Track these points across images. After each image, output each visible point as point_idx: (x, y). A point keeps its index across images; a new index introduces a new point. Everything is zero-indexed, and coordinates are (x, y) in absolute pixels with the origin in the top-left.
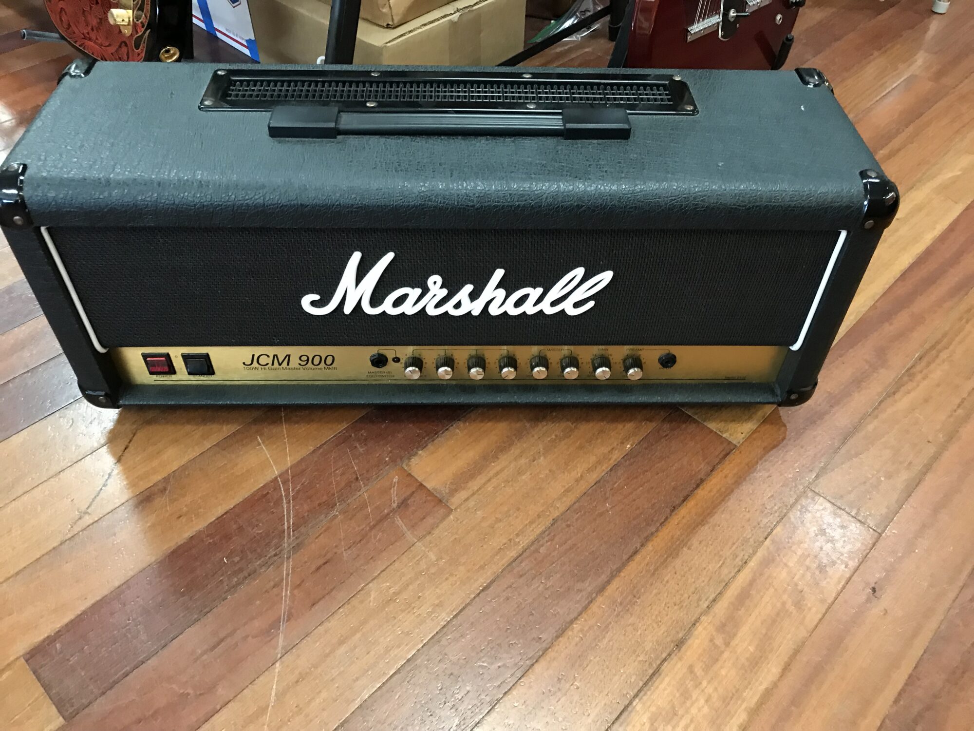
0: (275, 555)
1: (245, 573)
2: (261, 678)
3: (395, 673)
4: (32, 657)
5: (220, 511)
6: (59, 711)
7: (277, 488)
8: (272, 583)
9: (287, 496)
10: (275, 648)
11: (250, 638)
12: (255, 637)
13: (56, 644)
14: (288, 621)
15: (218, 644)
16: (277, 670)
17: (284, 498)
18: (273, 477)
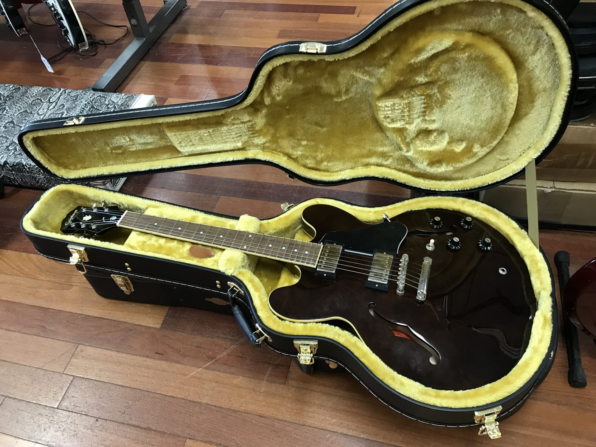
0: (236, 340)
6: (162, 324)
10: (205, 364)
11: (204, 355)
12: (206, 355)
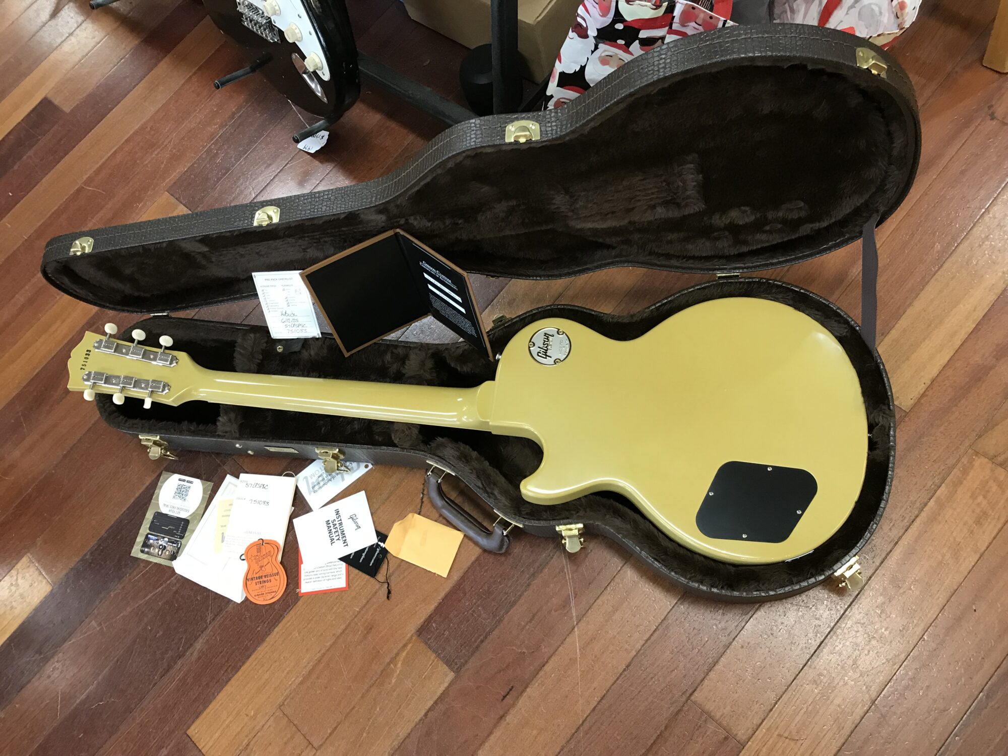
1: (537, 564)
2: (567, 639)
3: (655, 631)
4: (420, 634)
8: (558, 570)
13: (432, 625)
14: (575, 598)
15: (533, 617)
16: (576, 633)
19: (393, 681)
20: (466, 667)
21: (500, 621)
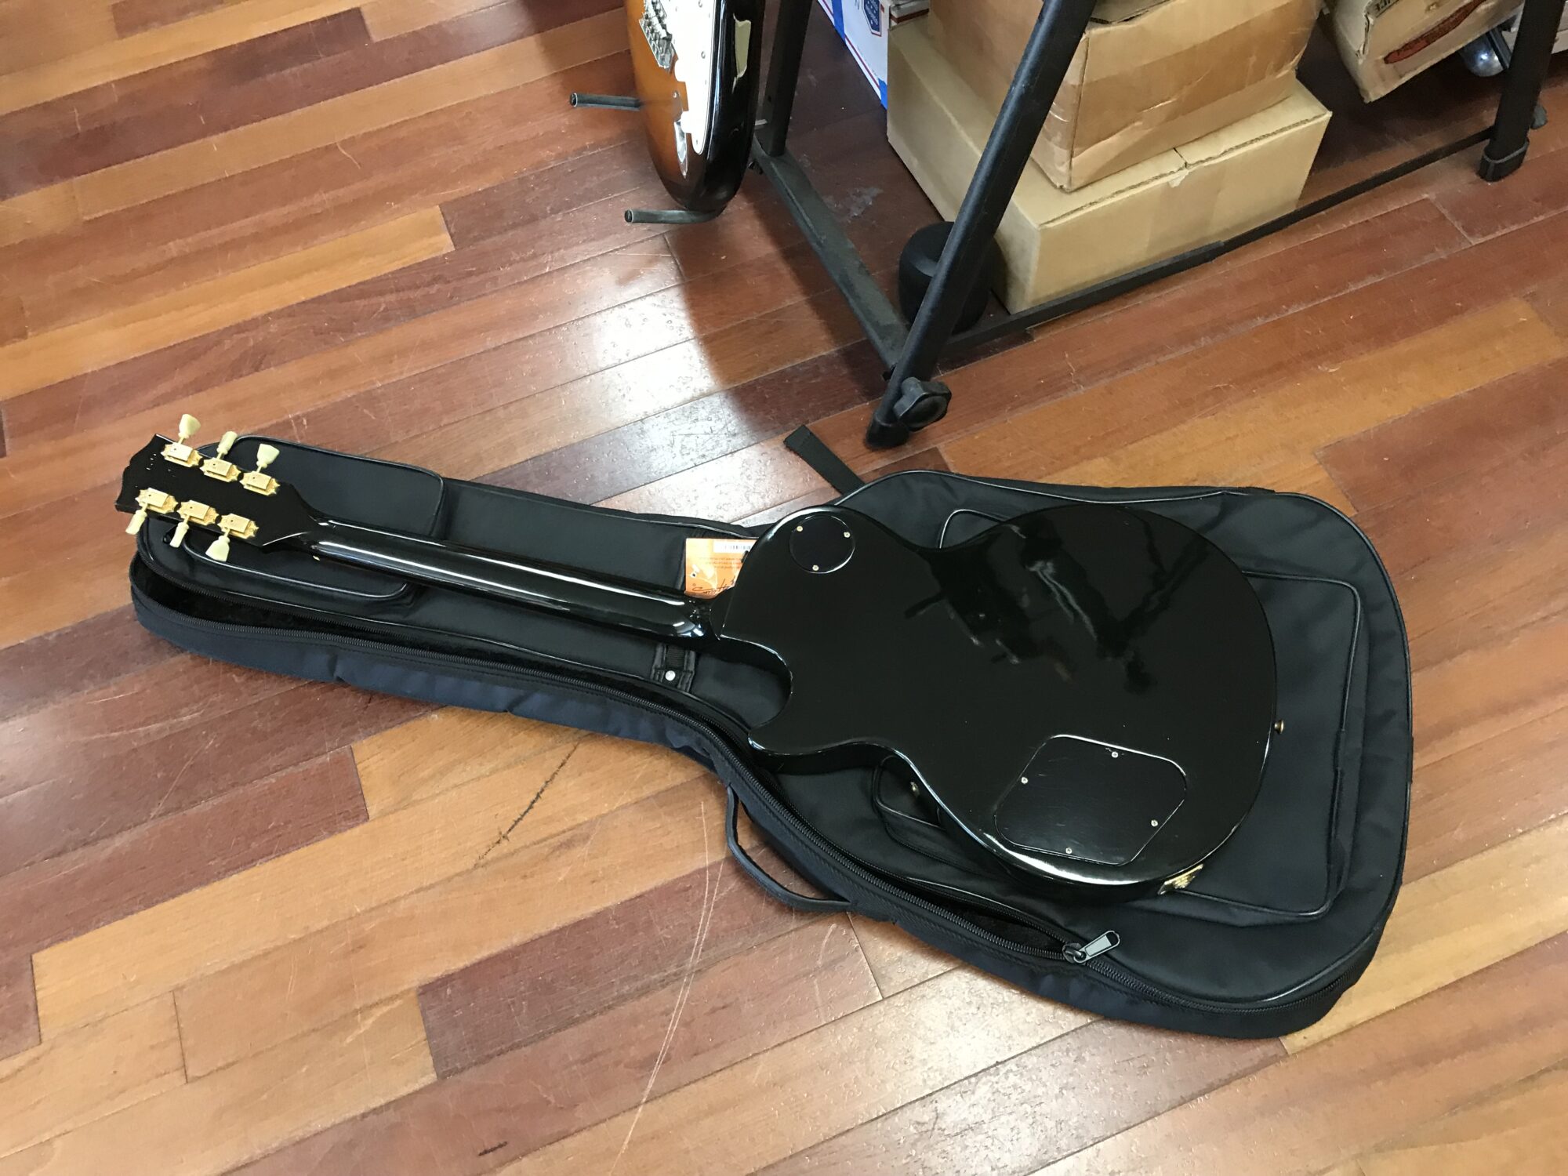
1: (639, 984)
2: (620, 1118)
4: (424, 993)
5: (635, 891)
7: (701, 885)
8: (662, 1009)
9: (710, 899)
13: (446, 989)
14: (664, 1062)
15: (591, 1058)
16: (637, 1116)
17: (705, 901)
18: (701, 867)
19: (349, 1040)
20: (458, 1077)
21: (542, 1037)
